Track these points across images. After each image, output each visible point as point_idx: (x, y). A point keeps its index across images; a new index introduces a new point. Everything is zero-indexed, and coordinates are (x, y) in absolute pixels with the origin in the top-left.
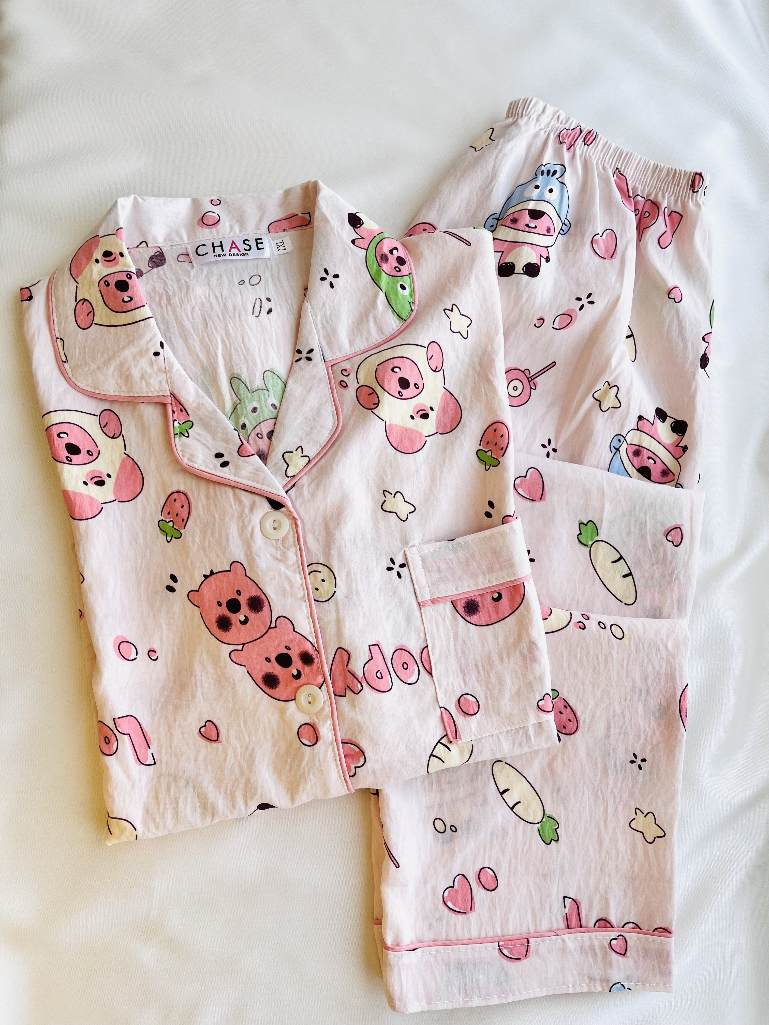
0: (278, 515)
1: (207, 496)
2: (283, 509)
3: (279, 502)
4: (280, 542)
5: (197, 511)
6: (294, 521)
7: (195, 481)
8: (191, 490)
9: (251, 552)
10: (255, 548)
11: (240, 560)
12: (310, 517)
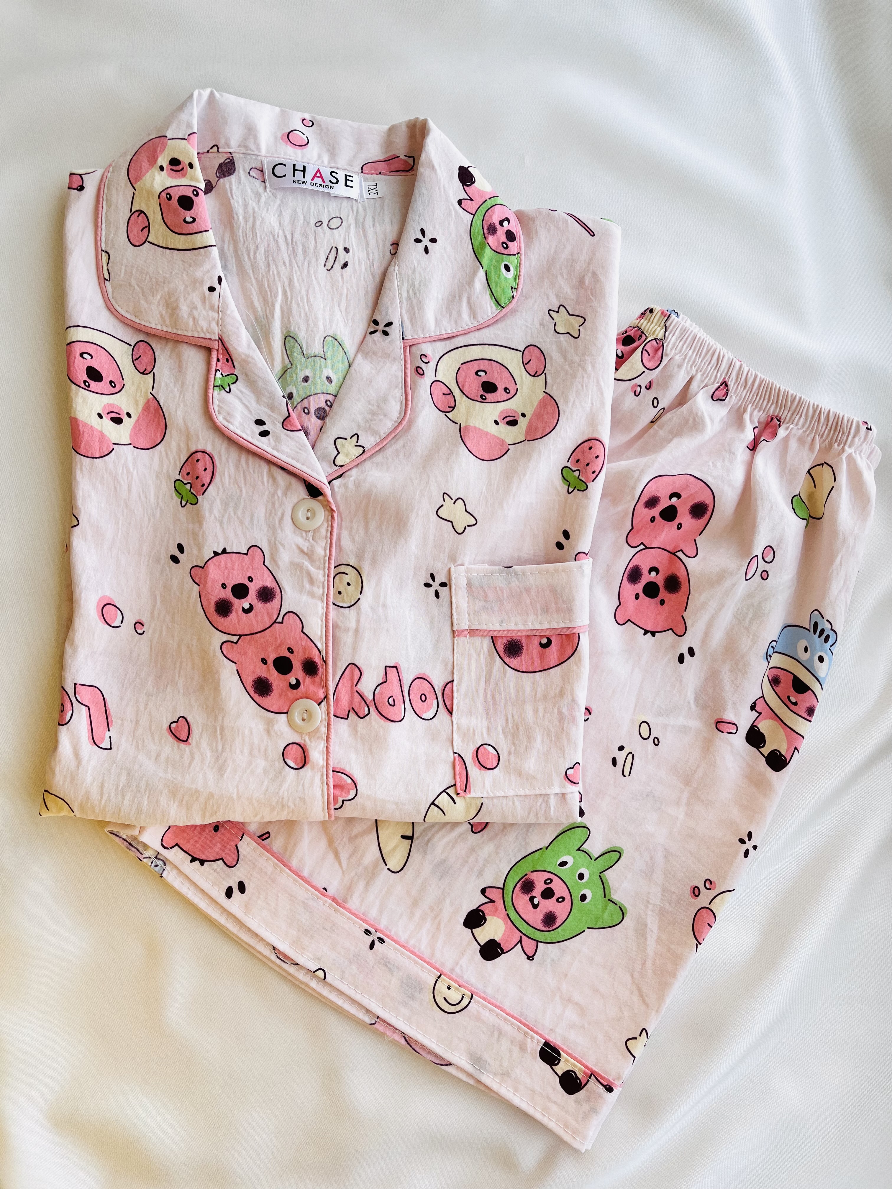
0: (314, 504)
1: (237, 466)
2: (320, 498)
3: (317, 488)
4: (310, 534)
5: (221, 479)
6: (330, 514)
7: (225, 444)
8: (220, 453)
9: (275, 538)
10: (280, 535)
11: (262, 545)
12: (350, 512)
